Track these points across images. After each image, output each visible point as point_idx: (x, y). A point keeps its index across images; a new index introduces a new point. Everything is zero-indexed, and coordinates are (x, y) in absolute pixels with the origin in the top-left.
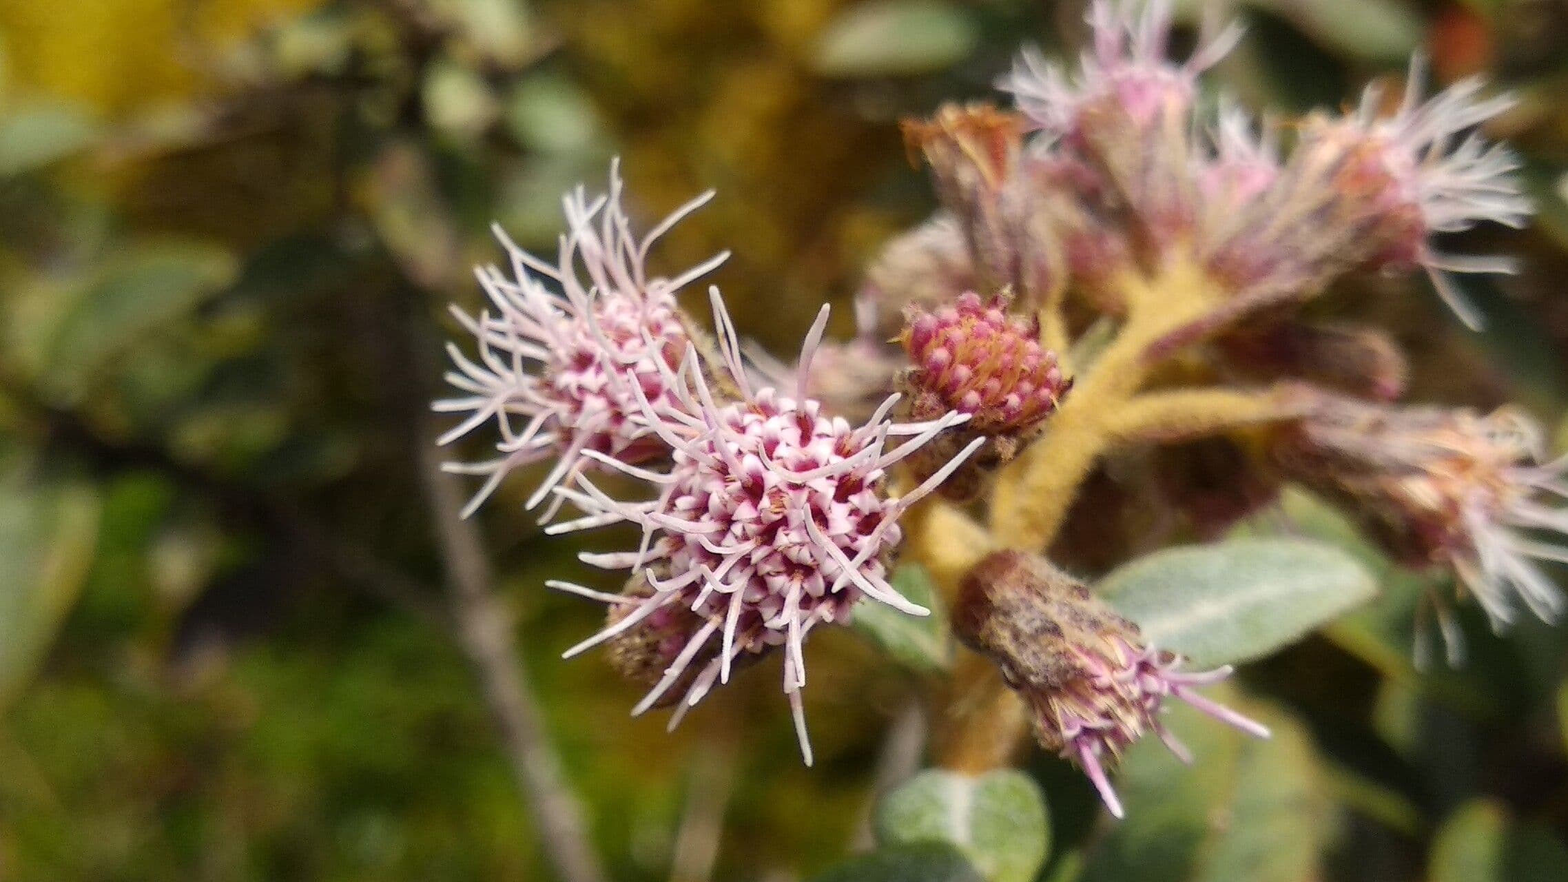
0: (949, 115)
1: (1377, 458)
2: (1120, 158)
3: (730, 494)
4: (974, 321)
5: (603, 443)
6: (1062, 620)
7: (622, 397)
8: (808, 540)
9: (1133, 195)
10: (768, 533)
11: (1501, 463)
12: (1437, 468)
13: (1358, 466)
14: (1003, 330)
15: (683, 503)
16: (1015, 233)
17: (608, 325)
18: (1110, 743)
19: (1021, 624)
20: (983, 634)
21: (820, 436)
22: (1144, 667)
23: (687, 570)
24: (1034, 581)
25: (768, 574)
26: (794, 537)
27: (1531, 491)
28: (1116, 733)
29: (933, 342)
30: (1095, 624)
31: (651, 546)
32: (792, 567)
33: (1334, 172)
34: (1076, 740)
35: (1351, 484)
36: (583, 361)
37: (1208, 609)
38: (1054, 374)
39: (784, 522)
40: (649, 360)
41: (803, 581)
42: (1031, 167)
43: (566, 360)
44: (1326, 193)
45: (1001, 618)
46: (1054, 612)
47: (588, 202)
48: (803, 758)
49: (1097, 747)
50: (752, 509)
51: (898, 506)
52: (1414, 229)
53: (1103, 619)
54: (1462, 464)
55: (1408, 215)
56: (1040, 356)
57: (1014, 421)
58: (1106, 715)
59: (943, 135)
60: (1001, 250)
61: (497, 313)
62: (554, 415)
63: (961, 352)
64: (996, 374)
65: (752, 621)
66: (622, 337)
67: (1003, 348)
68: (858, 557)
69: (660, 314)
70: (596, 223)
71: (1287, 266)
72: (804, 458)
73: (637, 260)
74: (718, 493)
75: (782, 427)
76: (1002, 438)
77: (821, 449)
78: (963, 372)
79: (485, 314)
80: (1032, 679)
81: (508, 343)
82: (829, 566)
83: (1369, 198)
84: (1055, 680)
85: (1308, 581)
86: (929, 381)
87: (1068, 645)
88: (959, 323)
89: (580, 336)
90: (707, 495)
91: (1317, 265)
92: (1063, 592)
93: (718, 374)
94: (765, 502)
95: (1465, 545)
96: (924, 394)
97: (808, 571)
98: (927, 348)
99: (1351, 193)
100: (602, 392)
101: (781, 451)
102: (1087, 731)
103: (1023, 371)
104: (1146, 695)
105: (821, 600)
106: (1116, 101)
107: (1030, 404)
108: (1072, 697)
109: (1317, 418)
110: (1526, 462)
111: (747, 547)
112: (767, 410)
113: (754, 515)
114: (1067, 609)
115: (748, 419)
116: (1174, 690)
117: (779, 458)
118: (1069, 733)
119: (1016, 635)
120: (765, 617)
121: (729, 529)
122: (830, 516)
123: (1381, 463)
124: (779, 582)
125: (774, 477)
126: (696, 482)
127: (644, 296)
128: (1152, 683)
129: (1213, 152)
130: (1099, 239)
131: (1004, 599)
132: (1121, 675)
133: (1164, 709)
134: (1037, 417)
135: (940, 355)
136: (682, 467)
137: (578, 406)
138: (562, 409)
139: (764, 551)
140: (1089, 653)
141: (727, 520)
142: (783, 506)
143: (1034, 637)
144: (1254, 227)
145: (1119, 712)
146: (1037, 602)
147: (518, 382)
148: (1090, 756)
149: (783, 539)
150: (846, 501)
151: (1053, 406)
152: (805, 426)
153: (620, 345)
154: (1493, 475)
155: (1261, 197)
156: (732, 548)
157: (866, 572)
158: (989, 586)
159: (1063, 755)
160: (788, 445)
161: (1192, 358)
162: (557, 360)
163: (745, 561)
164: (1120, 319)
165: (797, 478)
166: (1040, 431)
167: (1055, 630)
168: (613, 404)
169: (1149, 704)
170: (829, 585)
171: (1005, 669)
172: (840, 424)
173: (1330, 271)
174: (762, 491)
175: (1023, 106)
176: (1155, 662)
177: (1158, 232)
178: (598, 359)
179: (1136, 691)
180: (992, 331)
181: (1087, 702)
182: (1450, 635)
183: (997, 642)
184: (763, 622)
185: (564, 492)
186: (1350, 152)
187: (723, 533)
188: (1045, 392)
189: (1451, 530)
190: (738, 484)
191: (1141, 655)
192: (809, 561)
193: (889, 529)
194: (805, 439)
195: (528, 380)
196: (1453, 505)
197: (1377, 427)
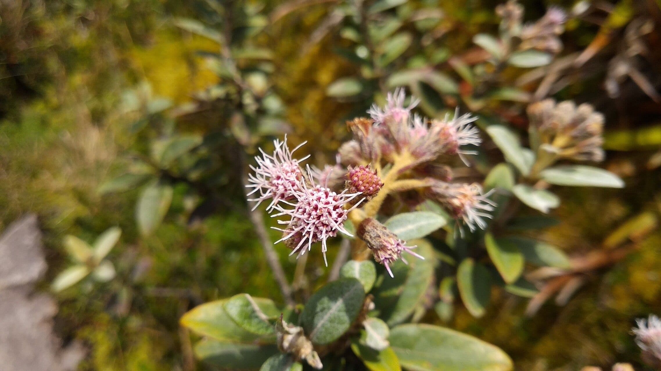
0: (356, 120)
1: (447, 195)
2: (393, 129)
3: (311, 209)
4: (363, 171)
5: (282, 196)
6: (381, 234)
7: (287, 186)
8: (327, 219)
9: (396, 137)
10: (319, 217)
11: (473, 195)
12: (459, 197)
13: (443, 196)
14: (369, 173)
15: (300, 210)
16: (370, 146)
17: (284, 170)
18: (391, 260)
19: (372, 235)
20: (364, 237)
21: (330, 196)
22: (398, 245)
23: (301, 225)
24: (375, 225)
25: (319, 226)
26: (324, 218)
27: (480, 202)
28: (392, 258)
29: (354, 176)
30: (388, 235)
31: (293, 219)
32: (324, 225)
33: (439, 133)
34: (383, 260)
35: (442, 200)
36: (278, 178)
37: (410, 227)
38: (380, 182)
39: (322, 215)
40: (293, 178)
41: (326, 228)
42: (374, 130)
43: (275, 178)
44: (437, 138)
45: (367, 233)
46: (379, 232)
47: (280, 143)
48: (325, 265)
49: (388, 261)
50: (315, 212)
51: (347, 212)
52: (455, 146)
53: (389, 234)
54: (465, 196)
55: (454, 143)
56: (377, 179)
57: (371, 193)
58: (390, 255)
59: (355, 125)
60: (367, 149)
61: (259, 167)
62: (272, 190)
63: (360, 178)
64: (368, 183)
65: (315, 236)
66: (287, 172)
67: (369, 177)
68: (338, 222)
69: (295, 167)
70: (281, 147)
71: (428, 153)
72: (326, 201)
73: (290, 156)
74: (308, 209)
75: (322, 195)
76: (369, 196)
77: (330, 199)
78: (361, 182)
79: (257, 168)
80: (374, 247)
81: (263, 173)
82: (332, 225)
83: (446, 139)
84: (379, 247)
85: (432, 221)
86: (353, 184)
87: (382, 240)
88: (360, 171)
89: (278, 172)
90: (306, 209)
91: (435, 153)
92: (381, 228)
93: (307, 180)
94: (318, 211)
95: (465, 214)
96: (352, 187)
97: (327, 226)
98: (353, 177)
99: (442, 138)
100: (282, 184)
101: (321, 200)
102: (386, 258)
103: (373, 182)
104: (398, 250)
105: (330, 232)
106: (392, 116)
107: (375, 189)
108: (382, 251)
109: (434, 186)
110: (479, 195)
111: (314, 221)
112: (318, 191)
113: (316, 214)
114: (381, 232)
115: (314, 192)
116: (404, 249)
117: (321, 201)
118: (382, 259)
119: (371, 237)
120: (318, 235)
121: (310, 216)
122: (332, 214)
123: (448, 196)
124: (321, 228)
125: (320, 206)
126: (303, 206)
127: (291, 163)
128: (400, 248)
129: (413, 126)
130: (388, 146)
131: (368, 229)
132: (393, 246)
133: (402, 253)
134: (376, 192)
135: (356, 179)
136: (300, 202)
137: (277, 187)
138: (274, 188)
139: (318, 221)
140: (386, 242)
141: (310, 215)
142: (322, 212)
143: (375, 238)
144: (421, 145)
145: (393, 254)
146: (375, 230)
147: (264, 182)
148: (386, 264)
149: (322, 219)
150: (335, 210)
151: (379, 189)
152: (327, 194)
153: (286, 174)
154: (471, 198)
155: (423, 137)
156: (311, 221)
157: (339, 226)
158: (365, 227)
159: (380, 263)
160: (323, 198)
161: (408, 172)
162: (273, 177)
163: (314, 224)
164: (393, 164)
165: (325, 206)
166: (377, 195)
167: (379, 237)
168: (285, 187)
169: (399, 252)
170: (332, 228)
171: (368, 244)
172: (334, 194)
173: (437, 155)
174: (318, 209)
175: (372, 117)
176: (400, 244)
177: (401, 145)
178: (281, 177)
179: (396, 250)
180: (367, 174)
181: (386, 252)
182: (461, 231)
183: (366, 239)
184: (317, 236)
185: (274, 207)
186: (442, 129)
187: (309, 217)
188: (378, 186)
189: (462, 210)
190: (312, 207)
191: (397, 242)
192: (327, 224)
193: (345, 216)
194: (327, 197)
195: (267, 182)
196: (463, 205)
197: (447, 188)
